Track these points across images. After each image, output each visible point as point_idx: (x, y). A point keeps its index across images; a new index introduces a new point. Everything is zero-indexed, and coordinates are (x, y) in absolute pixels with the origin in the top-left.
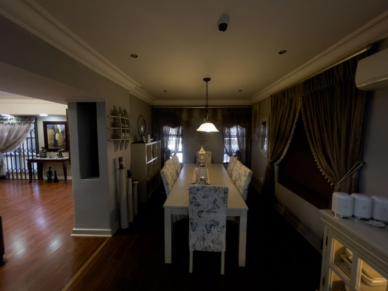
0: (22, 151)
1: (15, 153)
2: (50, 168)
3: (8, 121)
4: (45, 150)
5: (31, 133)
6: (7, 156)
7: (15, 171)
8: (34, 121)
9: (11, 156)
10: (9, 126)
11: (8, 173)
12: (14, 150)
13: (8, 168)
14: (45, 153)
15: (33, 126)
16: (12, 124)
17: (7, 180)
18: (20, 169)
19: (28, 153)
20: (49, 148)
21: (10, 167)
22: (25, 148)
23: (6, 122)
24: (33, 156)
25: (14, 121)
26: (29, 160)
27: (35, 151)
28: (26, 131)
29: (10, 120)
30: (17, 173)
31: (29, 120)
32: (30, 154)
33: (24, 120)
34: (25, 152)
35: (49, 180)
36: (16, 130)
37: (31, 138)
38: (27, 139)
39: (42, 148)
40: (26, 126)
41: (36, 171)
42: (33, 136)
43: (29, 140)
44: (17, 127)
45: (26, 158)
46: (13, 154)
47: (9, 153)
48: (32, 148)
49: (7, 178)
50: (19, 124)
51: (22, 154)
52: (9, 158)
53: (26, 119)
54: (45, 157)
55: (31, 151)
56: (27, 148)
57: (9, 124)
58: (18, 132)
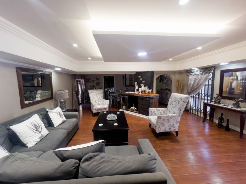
0: (200, 95)
1: (196, 96)
2: (222, 114)
3: (195, 73)
4: (219, 97)
5: (209, 81)
6: (191, 97)
7: (194, 108)
8: (213, 71)
10: (195, 77)
11: (190, 108)
12: (195, 94)
13: (191, 105)
14: (219, 100)
15: (211, 75)
16: (197, 75)
17: (189, 113)
18: (198, 107)
19: (204, 97)
20: (223, 95)
21: (192, 105)
22: (203, 93)
23: (193, 74)
24: (207, 100)
25: (198, 73)
26: (204, 104)
27: (210, 96)
28: (205, 80)
29: (196, 72)
30: (195, 110)
31: (209, 71)
32: (206, 98)
33: (205, 71)
34: (202, 96)
35: (220, 126)
36: (199, 79)
37: (208, 85)
38: (205, 86)
39: (217, 94)
40: (206, 75)
41: (209, 113)
42: (210, 83)
43: (207, 87)
44: (200, 76)
45: (203, 101)
46: (195, 96)
47: (192, 95)
48: (208, 94)
49: (190, 111)
50: (201, 74)
51: (200, 97)
52: (192, 98)
53: (206, 70)
54: (219, 103)
55: (207, 95)
57: (195, 75)
58: (200, 80)
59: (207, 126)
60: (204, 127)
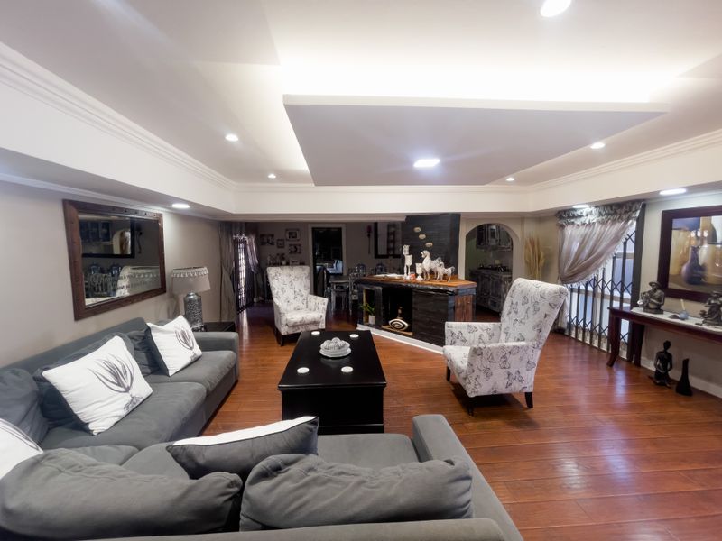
0: (600, 284)
1: (586, 286)
2: (667, 345)
3: (583, 219)
4: (659, 291)
5: (625, 244)
6: (572, 290)
7: (582, 324)
8: (637, 214)
9: (579, 291)
10: (582, 230)
11: (569, 324)
12: (585, 281)
13: (570, 315)
14: (659, 299)
15: (633, 225)
16: (590, 224)
17: (566, 339)
18: (592, 322)
19: (612, 292)
20: (671, 285)
21: (574, 315)
22: (608, 278)
23: (578, 222)
24: (622, 300)
25: (594, 218)
26: (612, 311)
27: (630, 289)
28: (616, 240)
29: (587, 215)
30: (584, 330)
31: (626, 212)
32: (616, 293)
33: (616, 213)
34: (606, 288)
35: (661, 379)
36: (595, 238)
37: (625, 256)
38: (614, 258)
39: (651, 284)
40: (619, 225)
41: (626, 338)
42: (631, 250)
43: (620, 261)
44: (598, 229)
45: (607, 303)
46: (583, 287)
47: (575, 286)
48: (622, 282)
49: (567, 333)
50: (603, 223)
51: (599, 291)
52: (575, 295)
53: (618, 211)
54: (658, 310)
55: (619, 287)
56: (612, 281)
57: (583, 224)
58: (598, 241)
59: (621, 378)
60: (612, 381)
